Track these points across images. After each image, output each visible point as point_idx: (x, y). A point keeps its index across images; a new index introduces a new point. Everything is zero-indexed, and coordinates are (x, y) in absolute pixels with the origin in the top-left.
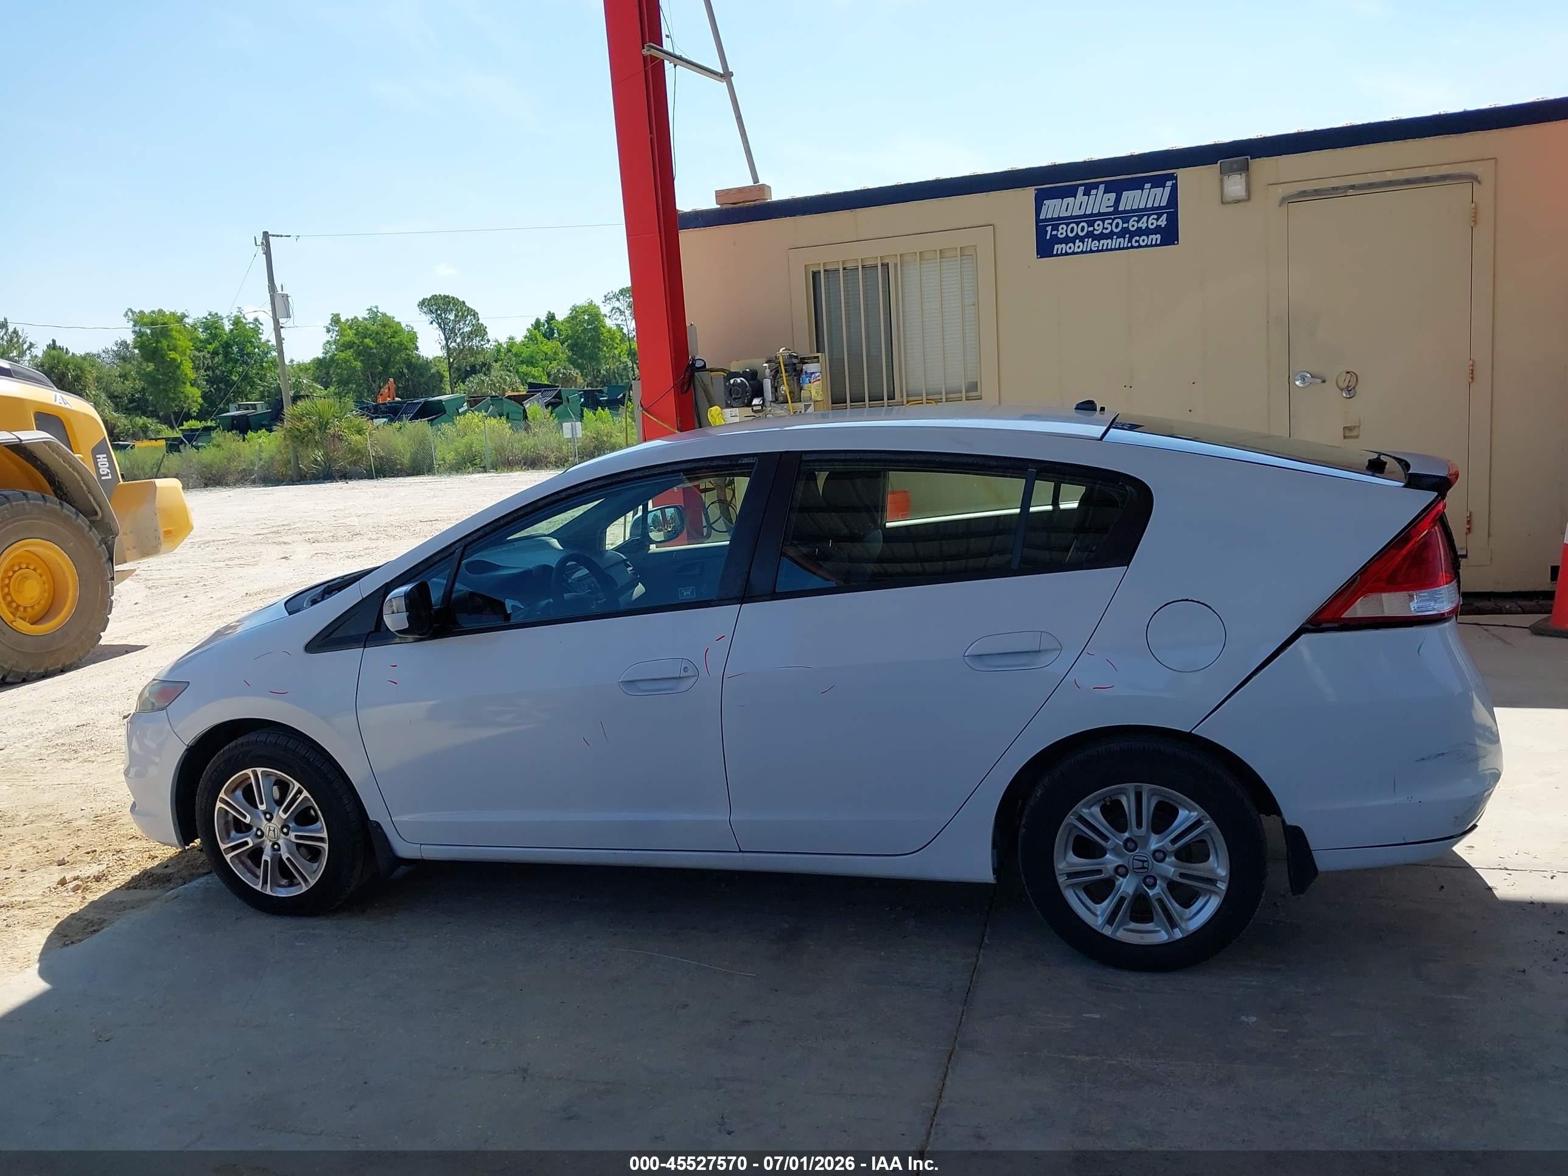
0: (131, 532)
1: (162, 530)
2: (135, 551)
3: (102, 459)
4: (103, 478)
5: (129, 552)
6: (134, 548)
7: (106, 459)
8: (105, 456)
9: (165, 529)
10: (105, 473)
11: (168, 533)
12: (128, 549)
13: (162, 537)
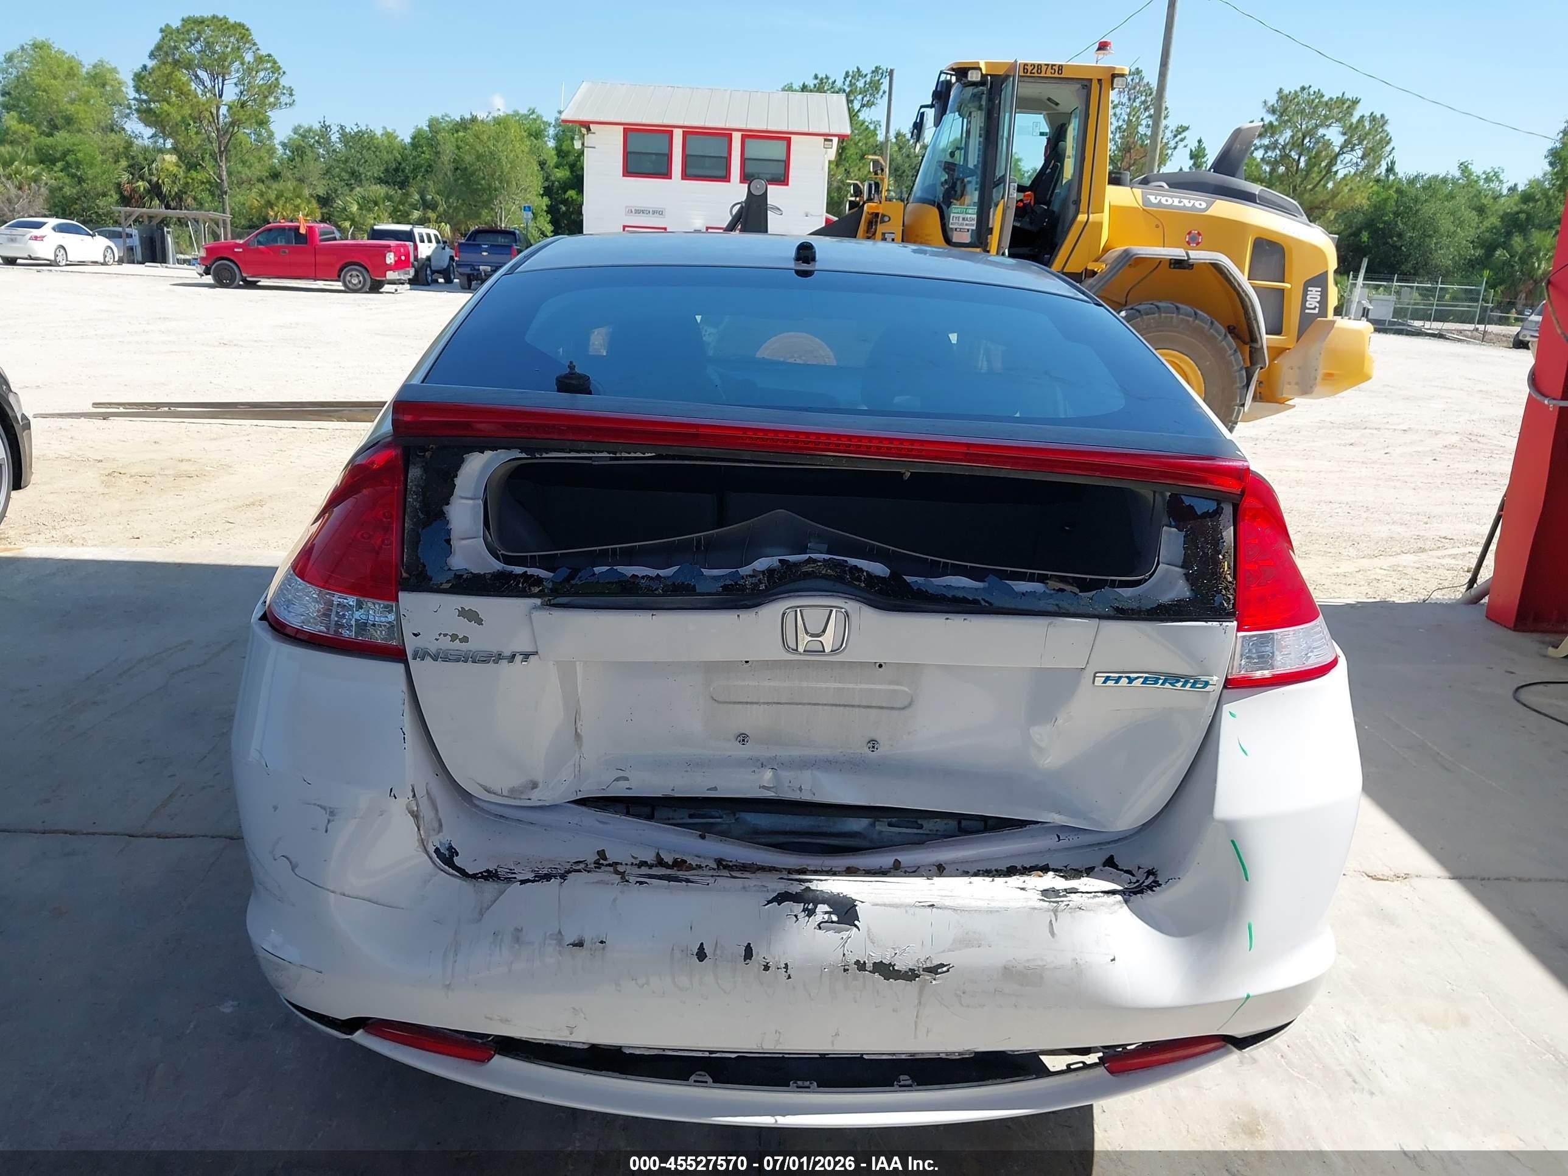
0: (1299, 368)
1: (1322, 371)
2: (1297, 387)
3: (1314, 292)
4: (1307, 311)
5: (1289, 386)
6: (1297, 384)
7: (1319, 293)
8: (1319, 289)
9: (1325, 371)
10: (1313, 306)
11: (1329, 376)
12: (1289, 383)
13: (1319, 378)
